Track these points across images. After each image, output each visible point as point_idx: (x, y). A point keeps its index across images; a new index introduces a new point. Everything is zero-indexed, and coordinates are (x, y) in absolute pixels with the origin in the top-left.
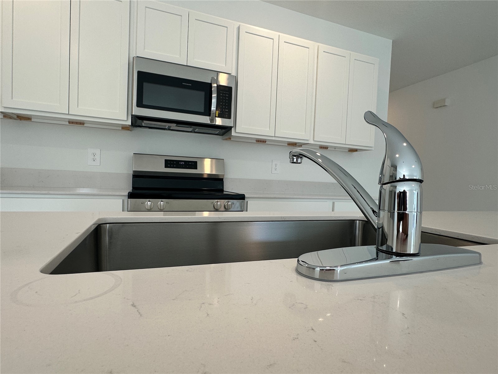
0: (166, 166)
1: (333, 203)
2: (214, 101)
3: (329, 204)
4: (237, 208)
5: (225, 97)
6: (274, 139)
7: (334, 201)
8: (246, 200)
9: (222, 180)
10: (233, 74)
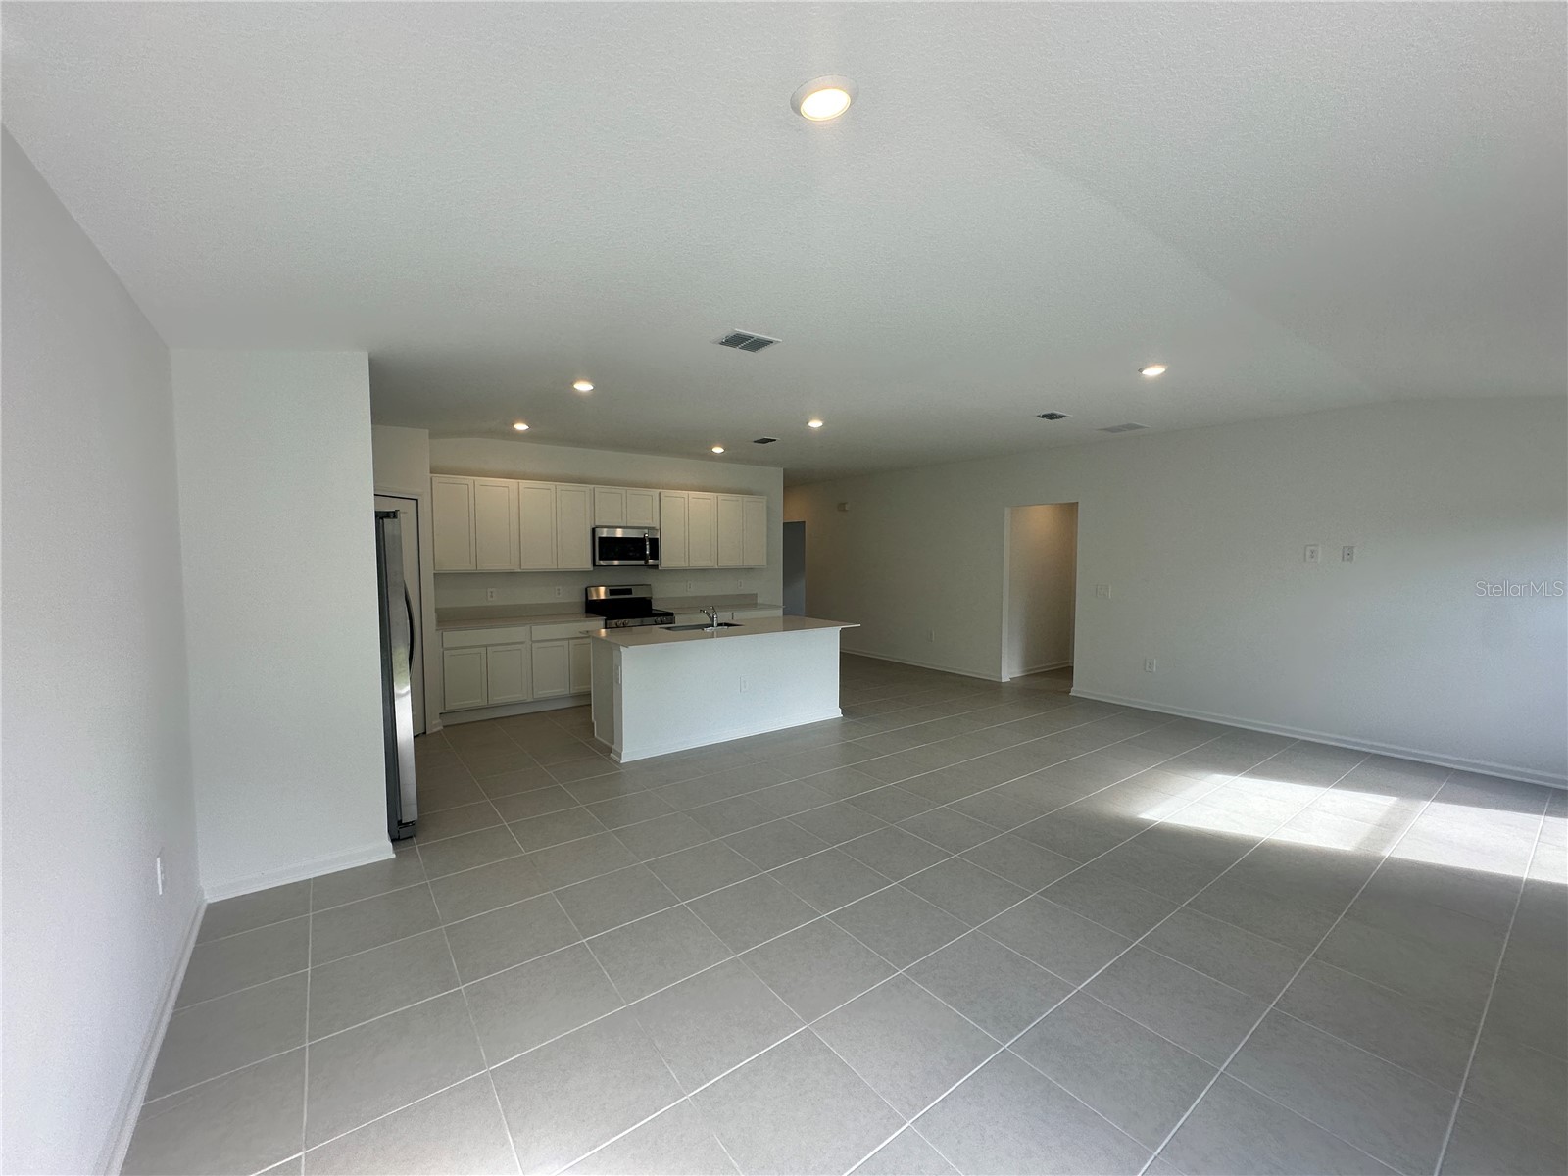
0: (610, 595)
1: (733, 613)
2: (648, 547)
3: (729, 614)
4: (669, 621)
5: (654, 545)
6: (688, 569)
7: (733, 611)
8: (674, 616)
9: (650, 601)
10: (658, 528)
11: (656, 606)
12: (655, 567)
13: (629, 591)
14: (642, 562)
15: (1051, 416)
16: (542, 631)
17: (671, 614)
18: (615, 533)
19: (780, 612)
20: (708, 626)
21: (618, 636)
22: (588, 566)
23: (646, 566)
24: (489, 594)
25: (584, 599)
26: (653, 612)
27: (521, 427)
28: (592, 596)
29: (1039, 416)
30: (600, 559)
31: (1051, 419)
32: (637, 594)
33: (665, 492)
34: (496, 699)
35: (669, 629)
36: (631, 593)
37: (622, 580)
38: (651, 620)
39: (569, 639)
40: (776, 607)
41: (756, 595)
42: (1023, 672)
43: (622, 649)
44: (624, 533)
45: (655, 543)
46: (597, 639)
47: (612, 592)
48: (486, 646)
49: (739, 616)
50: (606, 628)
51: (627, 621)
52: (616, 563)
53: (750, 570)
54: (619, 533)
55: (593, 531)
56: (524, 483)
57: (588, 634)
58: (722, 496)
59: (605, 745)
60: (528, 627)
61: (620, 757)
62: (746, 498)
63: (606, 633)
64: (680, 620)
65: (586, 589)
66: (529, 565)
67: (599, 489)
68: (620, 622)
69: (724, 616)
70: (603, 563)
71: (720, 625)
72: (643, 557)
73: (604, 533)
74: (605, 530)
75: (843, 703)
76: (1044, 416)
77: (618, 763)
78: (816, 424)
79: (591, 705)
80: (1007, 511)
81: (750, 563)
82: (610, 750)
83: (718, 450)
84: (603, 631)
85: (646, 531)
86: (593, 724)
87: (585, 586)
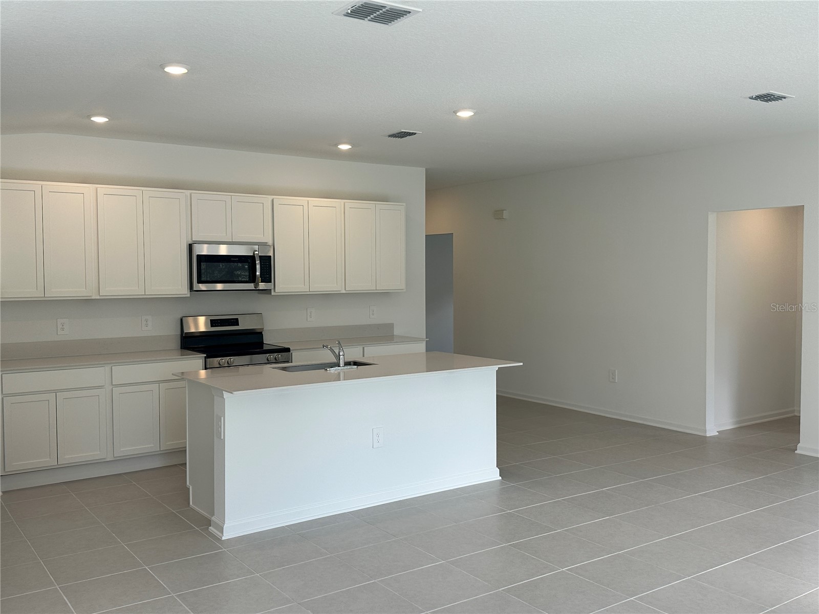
0: (212, 326)
1: (363, 348)
2: (258, 267)
3: (359, 349)
4: (285, 359)
5: (266, 265)
6: (308, 293)
7: (364, 346)
8: (291, 352)
9: (261, 333)
10: (270, 243)
11: (269, 340)
12: (267, 292)
13: (235, 322)
14: (251, 286)
15: (767, 98)
16: (126, 372)
17: (287, 350)
18: (218, 250)
19: (421, 347)
20: (332, 365)
21: (223, 378)
22: (184, 291)
23: (256, 290)
24: (60, 326)
25: (179, 333)
26: (266, 347)
27: (100, 120)
28: (189, 328)
29: (751, 98)
30: (200, 282)
31: (767, 101)
32: (243, 325)
33: (279, 199)
34: (68, 457)
35: (284, 369)
36: (238, 325)
37: (225, 309)
38: (262, 357)
39: (159, 382)
40: (422, 340)
41: (391, 326)
42: (737, 422)
43: (226, 395)
44: (228, 250)
45: (267, 262)
46: (195, 384)
47: (214, 323)
48: (56, 392)
49: (372, 352)
50: (206, 369)
51: (233, 358)
52: (219, 286)
53: (385, 295)
54: (223, 250)
55: (190, 247)
56: (103, 189)
57: (182, 376)
58: (349, 203)
59: (203, 516)
60: (108, 368)
61: (222, 532)
62: (381, 205)
63: (207, 374)
64: (298, 357)
65: (181, 320)
66: (110, 290)
67: (196, 194)
68: (224, 360)
69: (352, 353)
70: (203, 287)
71: (347, 364)
72: (252, 279)
73: (205, 250)
74: (205, 246)
75: (502, 462)
76: (758, 97)
77: (219, 540)
78: (465, 114)
79: (186, 464)
80: (712, 218)
81: (383, 286)
82: (209, 523)
83: (344, 147)
84: (203, 373)
85: (256, 247)
86: (189, 489)
87: (179, 317)
